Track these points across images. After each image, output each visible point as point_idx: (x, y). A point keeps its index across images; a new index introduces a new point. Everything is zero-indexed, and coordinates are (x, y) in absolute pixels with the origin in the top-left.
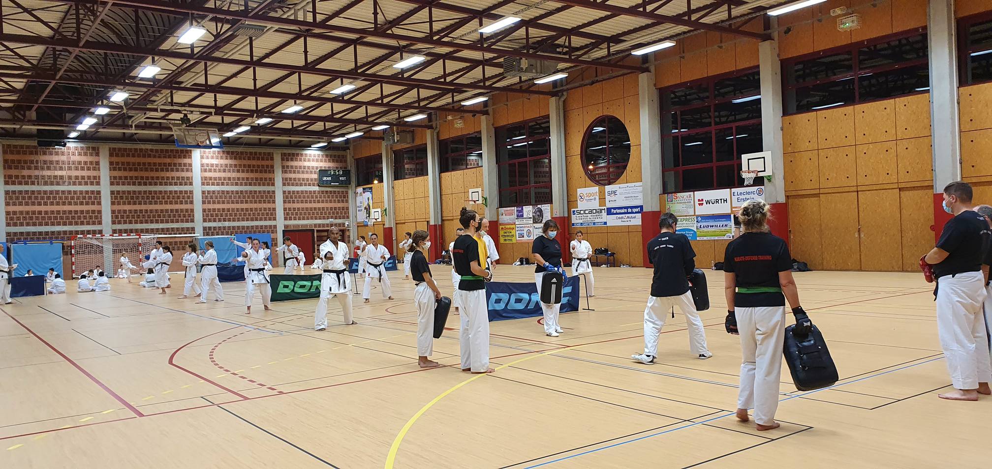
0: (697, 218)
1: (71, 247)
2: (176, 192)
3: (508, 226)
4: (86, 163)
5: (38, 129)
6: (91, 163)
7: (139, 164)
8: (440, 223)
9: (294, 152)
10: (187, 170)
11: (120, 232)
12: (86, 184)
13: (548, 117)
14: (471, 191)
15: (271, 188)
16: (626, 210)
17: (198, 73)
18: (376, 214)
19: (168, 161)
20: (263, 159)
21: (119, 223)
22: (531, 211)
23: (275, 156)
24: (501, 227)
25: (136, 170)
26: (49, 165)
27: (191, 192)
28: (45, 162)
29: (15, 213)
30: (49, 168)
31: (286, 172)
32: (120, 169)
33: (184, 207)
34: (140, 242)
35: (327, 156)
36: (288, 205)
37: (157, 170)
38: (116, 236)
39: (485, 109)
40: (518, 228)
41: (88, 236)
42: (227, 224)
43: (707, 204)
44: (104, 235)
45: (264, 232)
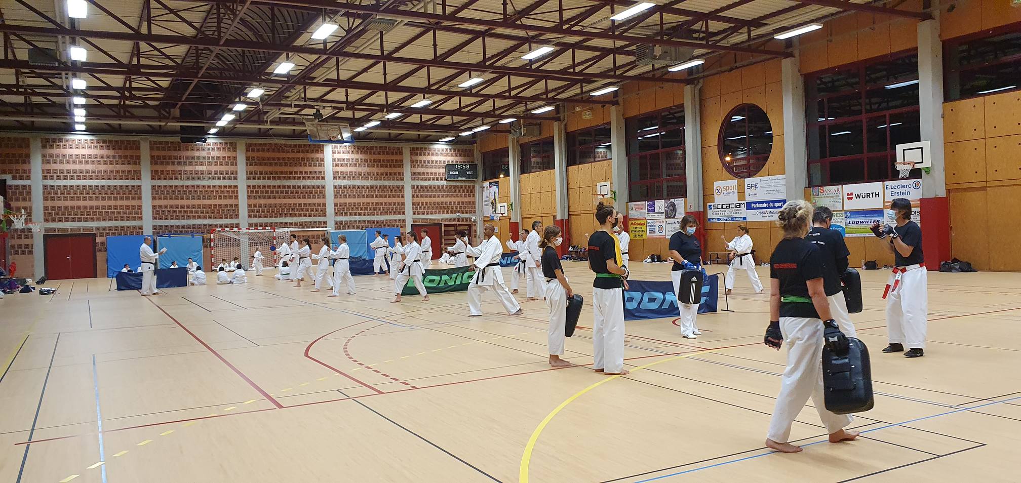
0: (846, 213)
1: (211, 240)
2: (308, 186)
3: (639, 222)
4: (224, 158)
5: (181, 126)
6: (229, 158)
7: (274, 159)
8: (567, 218)
9: (422, 147)
10: (320, 165)
11: (256, 226)
12: (224, 178)
13: (682, 105)
14: (599, 184)
15: (399, 183)
16: (767, 204)
17: (330, 68)
18: (502, 208)
19: (301, 155)
20: (392, 154)
21: (255, 217)
22: (663, 205)
23: (404, 150)
24: (630, 222)
25: (271, 165)
26: (191, 161)
27: (324, 187)
28: (187, 157)
29: (160, 207)
30: (191, 164)
31: (414, 167)
32: (256, 164)
33: (316, 201)
34: (274, 236)
35: (454, 150)
36: (416, 200)
37: (291, 165)
38: (252, 230)
39: (615, 99)
40: (649, 223)
41: (226, 229)
42: (358, 218)
43: (857, 198)
44: (241, 229)
45: (393, 226)
